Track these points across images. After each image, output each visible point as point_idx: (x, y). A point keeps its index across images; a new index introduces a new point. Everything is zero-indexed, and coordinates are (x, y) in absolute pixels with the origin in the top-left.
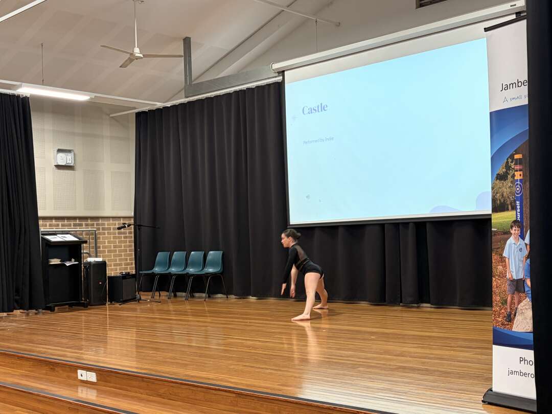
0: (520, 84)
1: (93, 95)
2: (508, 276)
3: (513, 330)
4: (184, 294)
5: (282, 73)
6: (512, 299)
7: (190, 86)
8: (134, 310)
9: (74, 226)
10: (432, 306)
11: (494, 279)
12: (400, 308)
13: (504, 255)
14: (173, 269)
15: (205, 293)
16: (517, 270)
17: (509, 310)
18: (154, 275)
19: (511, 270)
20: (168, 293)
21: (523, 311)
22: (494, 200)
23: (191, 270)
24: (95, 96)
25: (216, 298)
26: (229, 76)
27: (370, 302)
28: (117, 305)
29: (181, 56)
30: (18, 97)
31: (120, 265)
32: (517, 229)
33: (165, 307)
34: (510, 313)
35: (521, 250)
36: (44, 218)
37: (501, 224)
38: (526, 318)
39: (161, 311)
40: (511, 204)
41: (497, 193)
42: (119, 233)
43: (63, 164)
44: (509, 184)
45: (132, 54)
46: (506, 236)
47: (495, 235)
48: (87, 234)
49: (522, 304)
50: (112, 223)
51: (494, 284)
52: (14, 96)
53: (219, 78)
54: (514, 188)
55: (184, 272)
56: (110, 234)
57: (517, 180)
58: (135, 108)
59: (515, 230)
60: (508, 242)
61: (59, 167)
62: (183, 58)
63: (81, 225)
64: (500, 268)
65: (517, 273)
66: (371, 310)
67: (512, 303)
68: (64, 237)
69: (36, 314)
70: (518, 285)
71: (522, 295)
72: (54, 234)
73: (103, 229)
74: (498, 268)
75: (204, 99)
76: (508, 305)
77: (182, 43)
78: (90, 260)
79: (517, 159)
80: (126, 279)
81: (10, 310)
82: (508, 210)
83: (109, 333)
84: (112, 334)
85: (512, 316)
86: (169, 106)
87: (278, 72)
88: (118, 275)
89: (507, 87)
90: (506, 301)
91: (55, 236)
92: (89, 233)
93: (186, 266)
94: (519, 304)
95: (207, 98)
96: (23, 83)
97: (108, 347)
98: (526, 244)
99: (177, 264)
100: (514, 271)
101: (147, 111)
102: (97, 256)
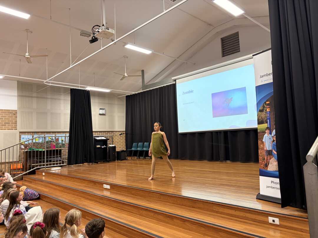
0: (268, 75)
2: (265, 149)
3: (268, 170)
4: (142, 157)
5: (175, 80)
6: (267, 158)
7: (144, 86)
8: (125, 163)
9: (105, 134)
10: (231, 161)
11: (259, 150)
13: (263, 141)
14: (139, 149)
17: (266, 162)
18: (132, 151)
19: (266, 147)
20: (137, 157)
21: (272, 163)
22: (258, 120)
24: (112, 90)
26: (157, 83)
27: (208, 160)
28: (119, 161)
29: (140, 76)
30: (86, 90)
31: (121, 147)
32: (268, 130)
33: (135, 162)
34: (266, 163)
35: (270, 139)
36: (95, 132)
37: (262, 129)
38: (273, 165)
39: (134, 163)
40: (265, 121)
41: (259, 117)
42: (120, 137)
43: (102, 113)
44: (265, 113)
45: (124, 76)
47: (259, 133)
48: (110, 137)
49: (271, 160)
50: (118, 133)
51: (259, 152)
52: (84, 90)
54: (266, 115)
56: (117, 137)
57: (268, 112)
58: (125, 94)
60: (265, 136)
61: (100, 114)
63: (107, 134)
64: (262, 146)
65: (269, 148)
68: (102, 138)
69: (92, 164)
70: (269, 153)
73: (115, 135)
74: (260, 146)
77: (141, 72)
79: (267, 104)
80: (122, 152)
81: (83, 163)
82: (264, 123)
83: (117, 171)
85: (267, 164)
86: (137, 93)
88: (120, 151)
90: (264, 159)
91: (99, 138)
93: (143, 148)
94: (270, 160)
95: (149, 90)
96: (88, 86)
98: (272, 136)
99: (140, 147)
101: (130, 95)
102: (112, 145)
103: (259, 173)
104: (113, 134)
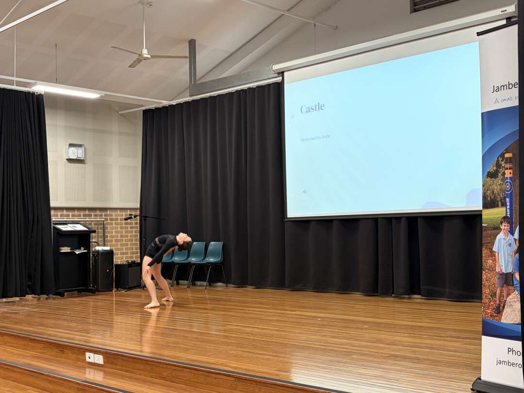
0: (511, 86)
1: (103, 93)
2: (498, 270)
3: (501, 322)
4: (186, 282)
5: (281, 73)
6: (501, 292)
7: (195, 85)
8: (139, 296)
9: (83, 216)
10: (423, 298)
11: (484, 272)
12: (392, 299)
13: (494, 249)
14: (176, 259)
15: (206, 281)
16: (506, 265)
17: (498, 303)
19: (501, 264)
20: (171, 281)
21: (512, 303)
22: (485, 197)
23: (193, 259)
24: (105, 94)
25: (216, 287)
26: (230, 77)
27: (363, 292)
28: (123, 292)
29: (186, 57)
30: (33, 94)
31: (127, 253)
32: (507, 225)
34: (499, 305)
35: (510, 245)
36: (56, 209)
37: (491, 220)
38: (515, 310)
40: (501, 200)
41: (488, 190)
42: (125, 224)
43: (75, 158)
44: (500, 182)
45: (140, 55)
46: (496, 231)
47: (485, 230)
48: (95, 224)
49: (511, 297)
50: (120, 215)
51: (484, 277)
52: (29, 93)
53: (221, 78)
54: (504, 186)
55: (187, 262)
56: (118, 225)
57: (507, 178)
58: (142, 106)
59: (505, 226)
60: (498, 237)
61: (70, 160)
62: (188, 59)
63: (90, 216)
64: (490, 261)
65: (506, 267)
66: (364, 301)
67: (501, 296)
68: (75, 227)
69: (47, 299)
70: (507, 279)
71: (510, 288)
72: (65, 223)
73: (111, 219)
74: (488, 262)
75: (208, 98)
76: (497, 297)
77: (187, 45)
78: (99, 248)
79: (507, 158)
80: (132, 267)
81: (23, 294)
82: (498, 206)
83: (115, 317)
84: (118, 319)
85: (501, 308)
86: (174, 104)
87: (278, 73)
88: (125, 263)
89: (499, 89)
90: (495, 294)
91: (66, 226)
92: (97, 223)
93: (188, 256)
94: (507, 297)
95: (211, 97)
96: (38, 82)
97: (114, 331)
98: (515, 240)
100: (503, 265)
101: (154, 108)
102: (104, 245)
103: (481, 329)
104: (106, 215)
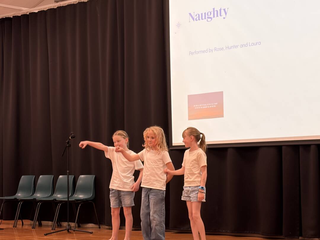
18: (16, 201)
20: (32, 222)
55: (51, 199)
93: (53, 192)
